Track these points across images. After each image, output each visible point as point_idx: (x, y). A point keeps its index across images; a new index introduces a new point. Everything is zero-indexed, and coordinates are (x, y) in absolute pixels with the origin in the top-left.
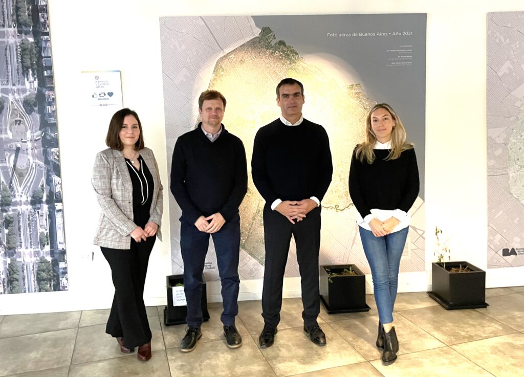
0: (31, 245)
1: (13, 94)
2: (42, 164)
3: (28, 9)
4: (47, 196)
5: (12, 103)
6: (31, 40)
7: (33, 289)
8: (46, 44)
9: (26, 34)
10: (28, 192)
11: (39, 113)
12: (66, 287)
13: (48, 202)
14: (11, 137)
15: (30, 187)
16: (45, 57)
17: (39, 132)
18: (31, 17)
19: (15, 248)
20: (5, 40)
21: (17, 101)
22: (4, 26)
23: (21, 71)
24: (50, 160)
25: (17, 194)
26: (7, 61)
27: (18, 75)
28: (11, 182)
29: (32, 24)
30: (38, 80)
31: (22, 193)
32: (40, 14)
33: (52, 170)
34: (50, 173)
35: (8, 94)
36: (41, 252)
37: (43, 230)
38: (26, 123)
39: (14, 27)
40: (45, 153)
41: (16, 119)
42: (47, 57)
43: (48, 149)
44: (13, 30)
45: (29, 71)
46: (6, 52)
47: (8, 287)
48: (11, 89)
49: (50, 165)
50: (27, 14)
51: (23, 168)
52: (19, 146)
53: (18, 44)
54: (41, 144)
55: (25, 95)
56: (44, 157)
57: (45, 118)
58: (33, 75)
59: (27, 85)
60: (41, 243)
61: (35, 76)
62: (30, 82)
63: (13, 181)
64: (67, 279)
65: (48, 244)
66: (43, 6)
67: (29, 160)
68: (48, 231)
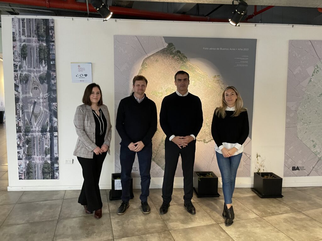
0: (40, 154)
1: (34, 73)
2: (48, 111)
3: (44, 28)
4: (50, 128)
5: (33, 78)
6: (45, 44)
7: (40, 178)
8: (52, 47)
9: (42, 41)
10: (40, 125)
11: (47, 84)
12: (58, 177)
13: (50, 131)
14: (32, 96)
15: (40, 123)
16: (51, 54)
17: (47, 94)
18: (45, 32)
19: (31, 155)
20: (31, 44)
21: (36, 77)
22: (30, 36)
23: (38, 61)
24: (52, 109)
25: (33, 127)
26: (31, 55)
27: (37, 63)
28: (31, 120)
29: (46, 36)
30: (48, 66)
31: (36, 126)
32: (50, 31)
33: (53, 114)
34: (52, 116)
35: (31, 73)
36: (45, 158)
37: (47, 146)
38: (40, 89)
39: (36, 37)
40: (50, 105)
41: (35, 86)
42: (52, 54)
43: (51, 103)
44: (35, 39)
45: (43, 61)
46: (31, 51)
47: (27, 176)
48: (33, 70)
49: (52, 111)
50: (43, 30)
51: (38, 113)
52: (36, 101)
53: (38, 46)
54: (47, 100)
55: (40, 74)
56: (49, 108)
57: (50, 87)
58: (45, 63)
59: (42, 69)
60: (45, 153)
61: (46, 64)
62: (43, 67)
63: (32, 119)
64: (58, 173)
65: (49, 154)
66: (52, 26)
67: (41, 108)
68: (49, 147)
